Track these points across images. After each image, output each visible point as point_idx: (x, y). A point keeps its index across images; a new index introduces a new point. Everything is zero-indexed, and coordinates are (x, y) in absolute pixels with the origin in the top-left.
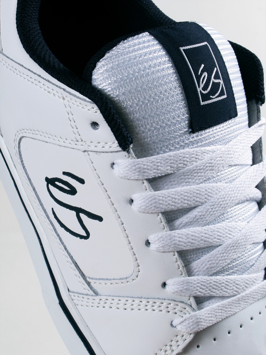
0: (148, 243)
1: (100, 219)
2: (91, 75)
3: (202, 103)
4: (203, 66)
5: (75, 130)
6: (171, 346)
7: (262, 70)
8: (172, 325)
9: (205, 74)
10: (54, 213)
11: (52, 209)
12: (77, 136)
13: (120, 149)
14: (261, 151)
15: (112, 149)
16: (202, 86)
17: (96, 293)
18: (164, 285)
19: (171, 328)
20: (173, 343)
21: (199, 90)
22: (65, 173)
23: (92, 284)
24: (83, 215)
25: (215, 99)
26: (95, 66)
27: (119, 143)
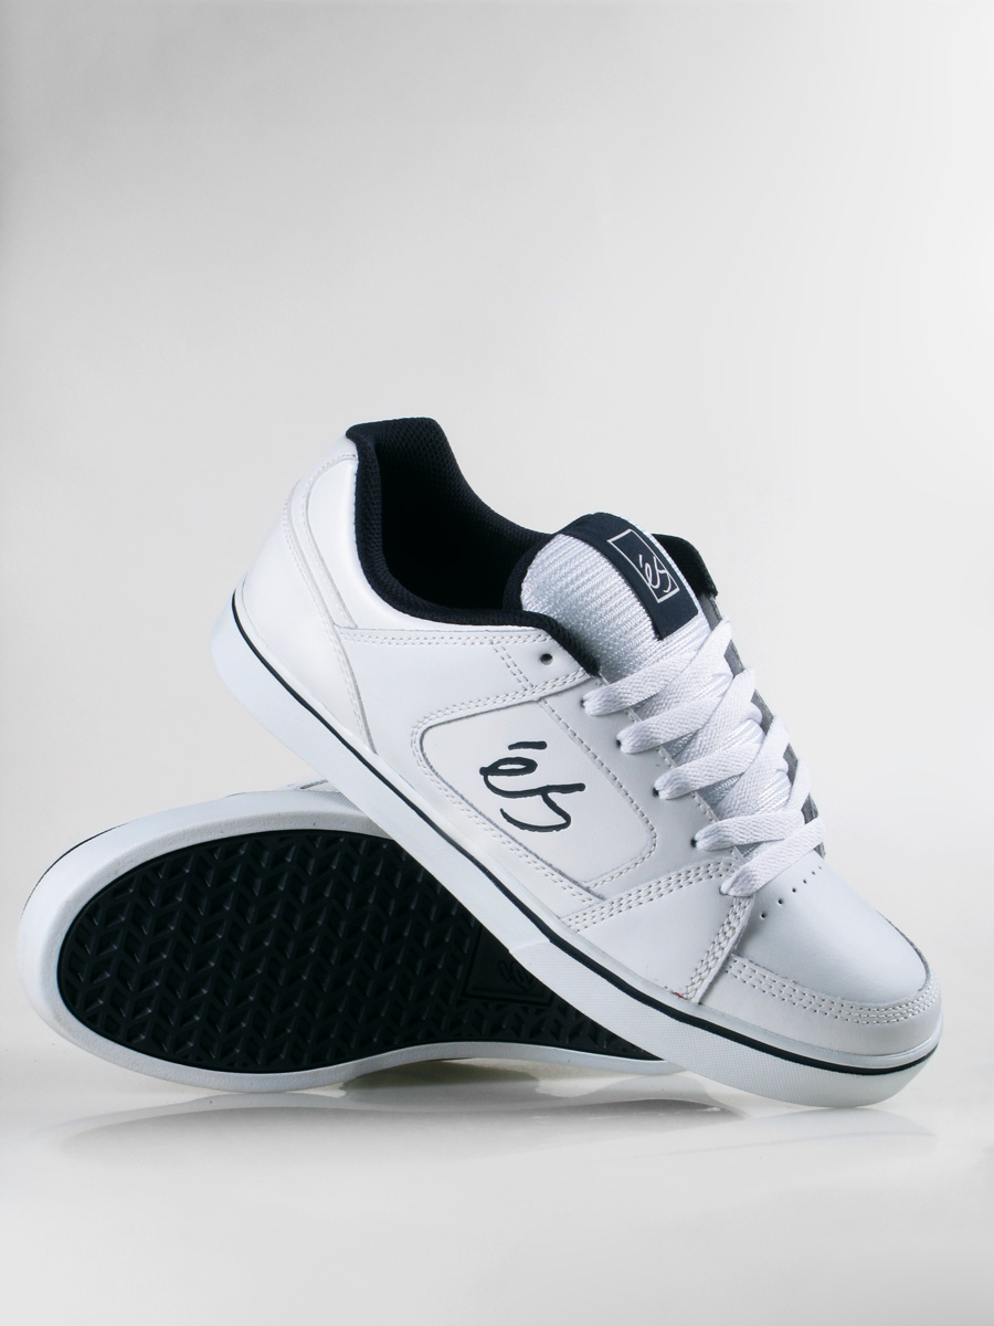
0: (656, 793)
1: (580, 787)
2: (519, 600)
3: (659, 601)
4: (641, 556)
5: (520, 676)
6: (729, 923)
7: (697, 553)
8: (721, 893)
9: (647, 565)
10: (505, 815)
11: (502, 810)
12: (524, 683)
13: (588, 676)
14: (737, 657)
15: (578, 681)
16: (650, 580)
17: (602, 898)
18: (693, 843)
19: (722, 897)
20: (731, 917)
21: (649, 585)
22: (511, 747)
23: (593, 889)
24: (554, 793)
25: (670, 594)
26: (520, 590)
27: (585, 669)
